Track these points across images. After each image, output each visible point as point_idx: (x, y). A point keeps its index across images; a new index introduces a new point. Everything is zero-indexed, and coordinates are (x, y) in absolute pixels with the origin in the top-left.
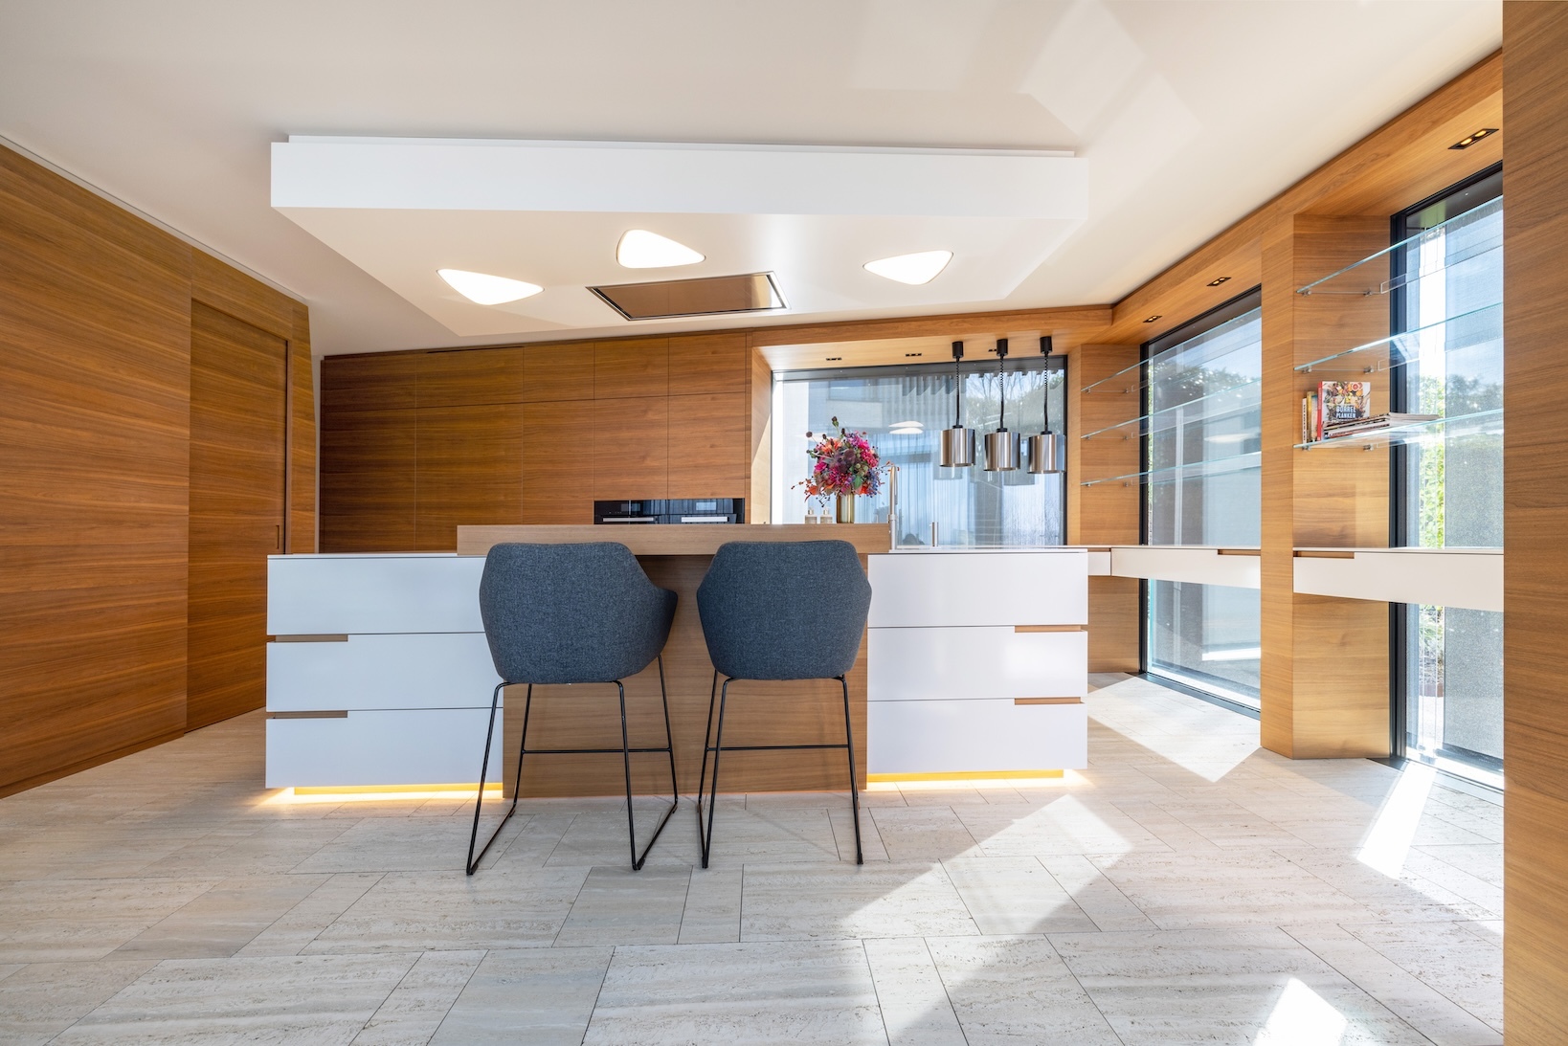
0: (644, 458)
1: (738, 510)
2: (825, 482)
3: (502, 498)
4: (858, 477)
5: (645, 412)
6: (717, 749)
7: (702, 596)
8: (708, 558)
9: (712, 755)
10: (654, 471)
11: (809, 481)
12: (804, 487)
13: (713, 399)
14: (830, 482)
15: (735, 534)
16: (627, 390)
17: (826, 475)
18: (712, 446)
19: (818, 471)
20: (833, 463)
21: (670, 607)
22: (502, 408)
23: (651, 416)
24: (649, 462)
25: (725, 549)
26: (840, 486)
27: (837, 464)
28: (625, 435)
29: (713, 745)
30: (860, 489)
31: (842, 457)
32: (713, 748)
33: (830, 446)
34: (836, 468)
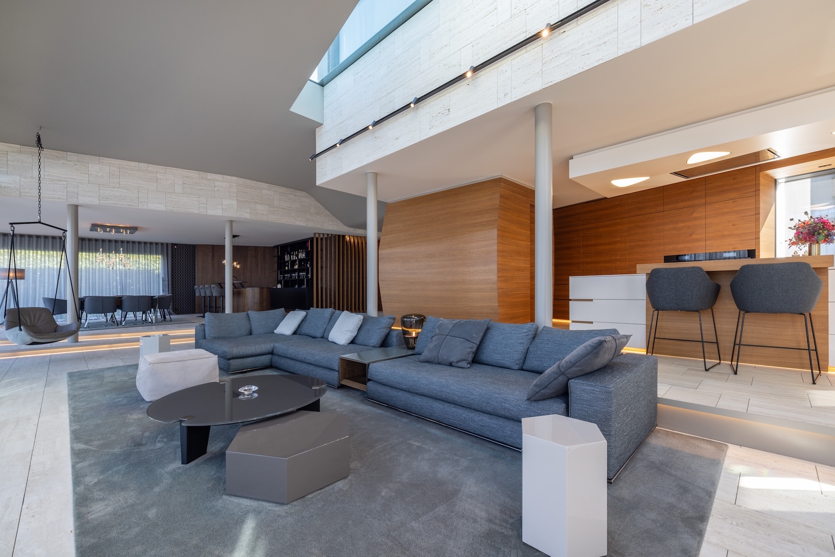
0: (691, 234)
1: (752, 254)
2: (800, 240)
3: (619, 258)
4: (821, 236)
5: (692, 213)
6: (739, 345)
7: (732, 286)
8: (735, 271)
9: (737, 347)
10: (697, 240)
11: (791, 240)
12: (788, 242)
13: (733, 202)
14: (803, 239)
15: (750, 262)
16: (681, 205)
17: (801, 237)
18: (733, 225)
19: (797, 235)
20: (806, 231)
21: (717, 290)
22: (618, 221)
23: (695, 215)
24: (694, 236)
25: (743, 268)
26: (809, 241)
27: (807, 232)
28: (681, 225)
29: (738, 342)
30: (823, 241)
31: (810, 228)
32: (737, 344)
33: (803, 224)
34: (807, 233)
